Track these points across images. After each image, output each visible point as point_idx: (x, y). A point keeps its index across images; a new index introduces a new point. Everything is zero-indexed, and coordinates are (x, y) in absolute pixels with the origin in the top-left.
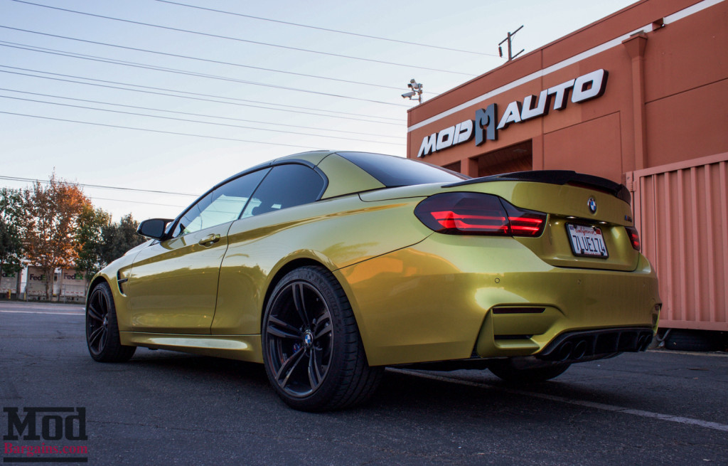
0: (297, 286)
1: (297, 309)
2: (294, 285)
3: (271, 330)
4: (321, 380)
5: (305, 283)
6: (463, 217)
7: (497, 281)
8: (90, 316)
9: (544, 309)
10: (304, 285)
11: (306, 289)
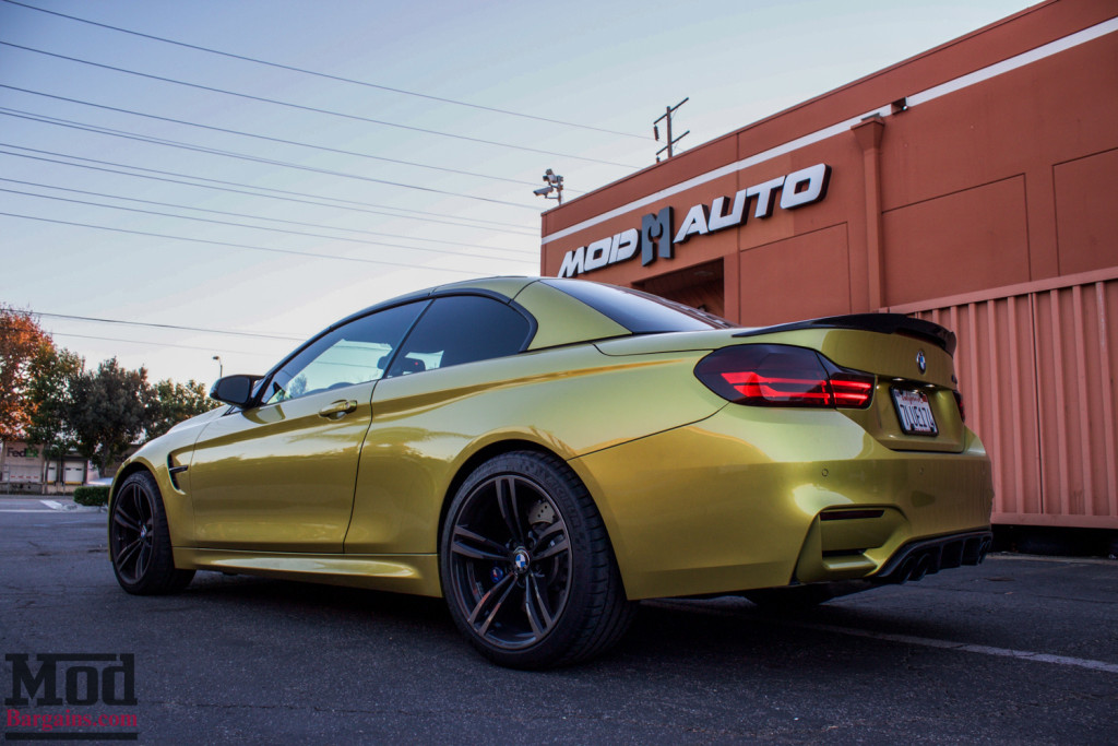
0: (505, 483)
1: (504, 516)
2: (498, 481)
3: (457, 548)
4: (550, 622)
5: (517, 477)
6: (770, 380)
7: (825, 473)
8: (118, 524)
9: (883, 512)
10: (516, 480)
11: (519, 486)
